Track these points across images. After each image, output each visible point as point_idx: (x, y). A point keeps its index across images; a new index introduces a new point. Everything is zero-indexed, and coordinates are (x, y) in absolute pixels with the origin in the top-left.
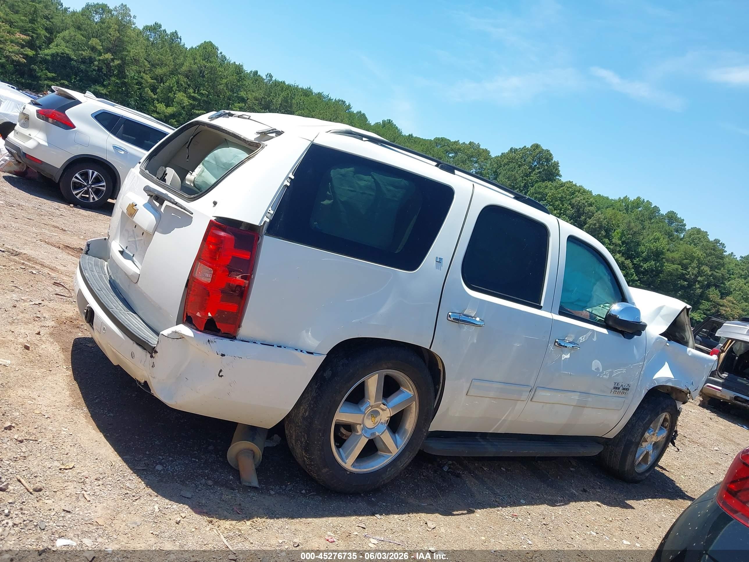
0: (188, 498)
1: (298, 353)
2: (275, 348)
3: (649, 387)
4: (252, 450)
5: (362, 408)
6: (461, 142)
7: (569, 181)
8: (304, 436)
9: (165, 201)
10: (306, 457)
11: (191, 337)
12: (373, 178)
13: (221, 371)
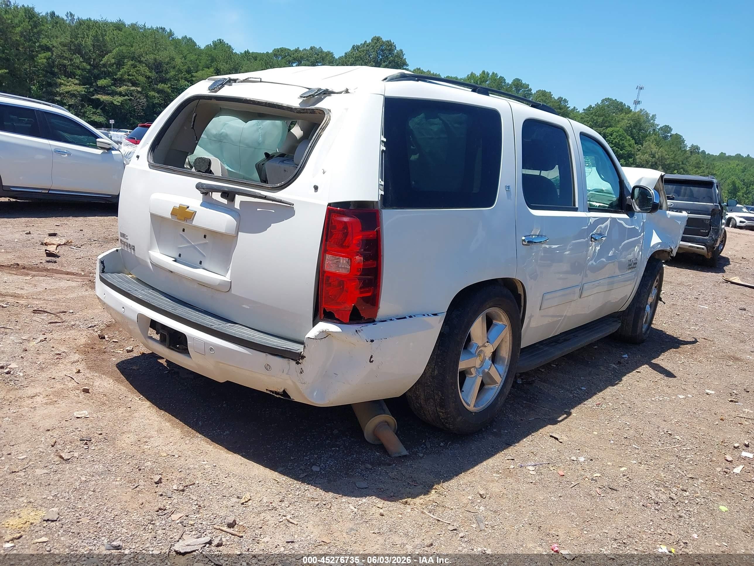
0: (365, 488)
1: (426, 318)
2: (408, 319)
3: (648, 255)
4: (386, 422)
5: (471, 351)
6: (301, 49)
7: (417, 68)
8: (437, 394)
9: (236, 195)
10: (442, 412)
11: (339, 332)
12: (441, 119)
13: (371, 357)
